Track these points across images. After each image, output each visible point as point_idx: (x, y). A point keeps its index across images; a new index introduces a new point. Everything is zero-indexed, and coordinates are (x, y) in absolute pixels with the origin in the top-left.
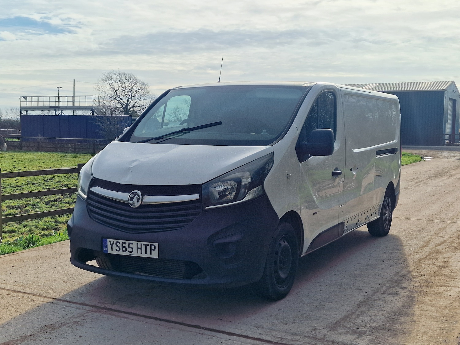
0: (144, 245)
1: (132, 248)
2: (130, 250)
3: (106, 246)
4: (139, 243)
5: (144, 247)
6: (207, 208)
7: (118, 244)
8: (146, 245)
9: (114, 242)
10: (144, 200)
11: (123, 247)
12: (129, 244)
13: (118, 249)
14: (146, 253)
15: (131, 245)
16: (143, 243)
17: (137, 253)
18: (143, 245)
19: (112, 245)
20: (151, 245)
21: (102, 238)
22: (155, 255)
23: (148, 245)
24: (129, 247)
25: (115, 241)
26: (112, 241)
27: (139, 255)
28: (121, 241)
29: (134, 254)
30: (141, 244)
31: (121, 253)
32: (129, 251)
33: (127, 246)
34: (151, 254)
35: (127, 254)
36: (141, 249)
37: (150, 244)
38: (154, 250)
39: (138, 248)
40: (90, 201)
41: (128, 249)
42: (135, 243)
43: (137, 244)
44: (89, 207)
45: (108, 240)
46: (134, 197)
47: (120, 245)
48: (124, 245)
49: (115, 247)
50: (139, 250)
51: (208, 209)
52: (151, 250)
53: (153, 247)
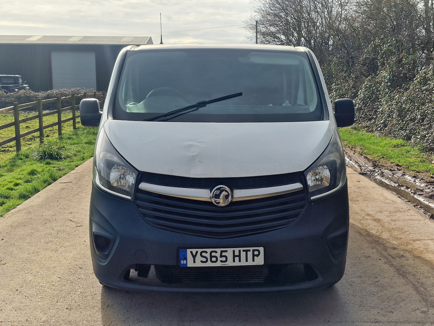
0: (244, 251)
1: (226, 257)
2: (224, 259)
3: (186, 259)
4: (237, 250)
5: (243, 254)
6: (312, 198)
7: (203, 254)
8: (246, 251)
9: (197, 252)
10: (235, 196)
11: (211, 257)
12: (222, 252)
13: (204, 260)
14: (247, 261)
15: (224, 254)
16: (242, 249)
17: (234, 261)
18: (242, 251)
19: (194, 257)
20: (254, 251)
21: (178, 249)
22: (260, 261)
23: (249, 251)
24: (221, 256)
25: (200, 250)
26: (194, 251)
27: (237, 263)
28: (209, 250)
29: (230, 263)
30: (240, 251)
31: (209, 264)
32: (221, 261)
33: (218, 254)
34: (253, 260)
35: (219, 264)
36: (239, 256)
37: (251, 249)
38: (257, 256)
39: (234, 256)
40: (139, 202)
41: (220, 259)
42: (230, 251)
43: (234, 251)
44: (140, 211)
45: (189, 251)
46: (220, 193)
47: (208, 255)
48: (213, 254)
49: (199, 258)
50: (237, 259)
51: (314, 200)
52: (254, 255)
53: (256, 253)
